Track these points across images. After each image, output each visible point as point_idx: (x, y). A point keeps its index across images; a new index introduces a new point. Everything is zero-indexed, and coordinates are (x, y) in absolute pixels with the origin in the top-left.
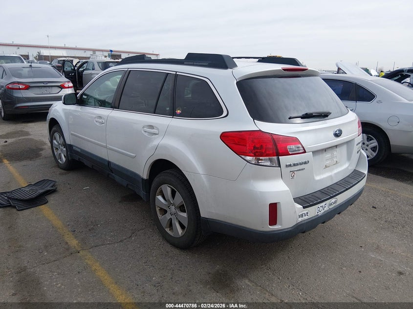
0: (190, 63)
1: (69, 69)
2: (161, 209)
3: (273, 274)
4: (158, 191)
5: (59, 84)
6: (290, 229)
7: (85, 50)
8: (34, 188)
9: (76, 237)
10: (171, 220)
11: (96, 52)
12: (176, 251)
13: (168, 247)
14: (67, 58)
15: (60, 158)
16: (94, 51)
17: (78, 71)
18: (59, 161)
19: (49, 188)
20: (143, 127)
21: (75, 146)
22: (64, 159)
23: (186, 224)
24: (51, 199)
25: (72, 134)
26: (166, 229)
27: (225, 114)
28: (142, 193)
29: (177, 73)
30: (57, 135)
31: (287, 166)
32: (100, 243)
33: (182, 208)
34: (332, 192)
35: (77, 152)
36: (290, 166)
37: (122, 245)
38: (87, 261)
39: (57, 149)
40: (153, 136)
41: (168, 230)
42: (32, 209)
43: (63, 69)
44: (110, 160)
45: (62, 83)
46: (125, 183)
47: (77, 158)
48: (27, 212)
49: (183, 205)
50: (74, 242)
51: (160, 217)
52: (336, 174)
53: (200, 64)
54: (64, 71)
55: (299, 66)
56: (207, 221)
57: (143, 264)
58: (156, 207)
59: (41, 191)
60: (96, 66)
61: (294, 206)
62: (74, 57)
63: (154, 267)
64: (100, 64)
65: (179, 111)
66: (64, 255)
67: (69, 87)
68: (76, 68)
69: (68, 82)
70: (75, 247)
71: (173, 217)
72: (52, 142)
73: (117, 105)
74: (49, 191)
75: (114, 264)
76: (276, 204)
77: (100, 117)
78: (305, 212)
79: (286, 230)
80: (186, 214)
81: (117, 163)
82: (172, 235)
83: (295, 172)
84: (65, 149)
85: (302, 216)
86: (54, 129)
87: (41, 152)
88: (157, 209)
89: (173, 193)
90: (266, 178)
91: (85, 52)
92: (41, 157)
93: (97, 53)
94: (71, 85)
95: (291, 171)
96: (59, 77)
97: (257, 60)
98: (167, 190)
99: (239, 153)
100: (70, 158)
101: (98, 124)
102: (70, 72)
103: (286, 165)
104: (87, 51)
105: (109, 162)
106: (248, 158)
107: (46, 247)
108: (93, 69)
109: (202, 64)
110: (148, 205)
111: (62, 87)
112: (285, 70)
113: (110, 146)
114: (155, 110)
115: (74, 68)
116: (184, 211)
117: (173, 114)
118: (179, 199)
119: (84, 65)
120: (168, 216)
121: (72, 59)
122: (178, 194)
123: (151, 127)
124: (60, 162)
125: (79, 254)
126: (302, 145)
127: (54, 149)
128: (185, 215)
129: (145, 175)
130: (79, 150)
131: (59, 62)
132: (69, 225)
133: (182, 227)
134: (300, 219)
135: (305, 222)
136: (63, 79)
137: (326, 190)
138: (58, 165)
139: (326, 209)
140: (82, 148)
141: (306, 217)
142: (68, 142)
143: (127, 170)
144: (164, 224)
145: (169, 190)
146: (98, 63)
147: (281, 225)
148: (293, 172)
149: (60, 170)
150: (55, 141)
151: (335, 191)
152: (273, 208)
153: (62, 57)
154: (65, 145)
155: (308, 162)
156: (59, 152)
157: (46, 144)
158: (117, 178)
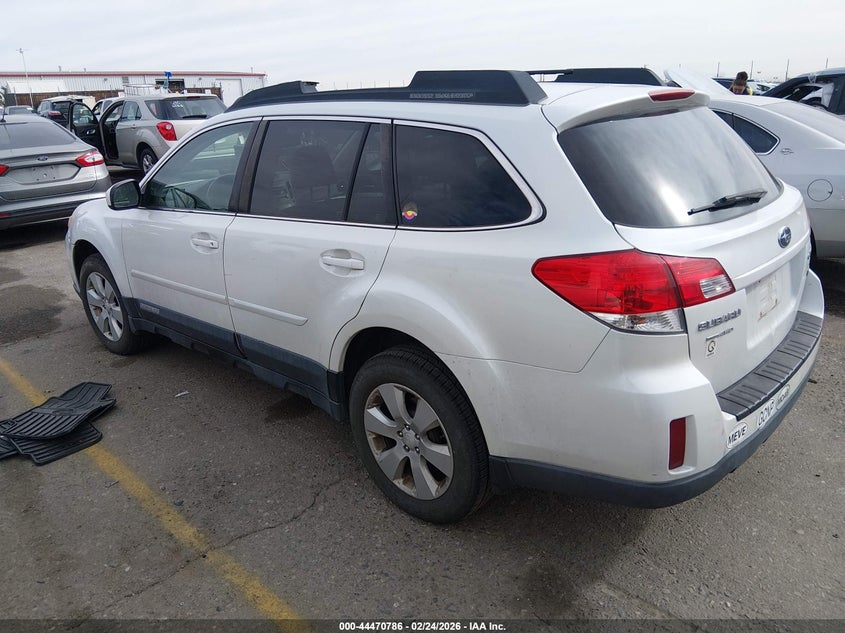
0: (425, 96)
1: (84, 120)
2: (379, 438)
3: (655, 563)
4: (371, 397)
5: (73, 158)
6: (712, 471)
7: (105, 75)
8: (64, 405)
9: (188, 519)
10: (407, 461)
11: (130, 78)
12: (427, 531)
13: (406, 522)
14: (70, 96)
15: (109, 328)
16: (125, 76)
17: (103, 124)
18: (106, 334)
19: (97, 404)
20: (322, 255)
21: (144, 302)
22: (118, 331)
23: (448, 471)
24: (108, 427)
25: (133, 275)
26: (395, 482)
27: (535, 214)
28: (329, 404)
29: (395, 122)
30: (96, 279)
31: (700, 328)
32: (249, 529)
33: (435, 435)
34: (780, 373)
35: (150, 316)
36: (707, 326)
37: (300, 527)
38: (228, 577)
39: (98, 309)
40: (351, 275)
41: (399, 483)
42: (70, 457)
43: (72, 121)
44: (239, 331)
45: (79, 155)
46: (279, 380)
47: (151, 327)
48: (59, 467)
49: (439, 427)
50: (186, 532)
51: (379, 455)
52: (777, 329)
53: (452, 96)
54: (73, 127)
55: (660, 85)
56: (505, 465)
57: (363, 572)
58: (367, 433)
59: (83, 412)
60: (144, 111)
61: (721, 419)
62: (83, 93)
63: (387, 575)
64: (153, 106)
65: (410, 213)
66: (171, 567)
67: (94, 163)
68: (99, 118)
69: (92, 151)
70: (191, 543)
71: (411, 455)
72: (84, 295)
73: (243, 204)
74: (100, 410)
75: (294, 577)
76: (683, 420)
77: (205, 235)
78: (739, 428)
79: (704, 474)
80: (446, 447)
81: (260, 338)
82: (413, 494)
83: (716, 339)
84: (118, 309)
85: (733, 438)
86: (87, 264)
87: (57, 316)
88: (370, 438)
89: (411, 404)
90: (657, 361)
91: (105, 80)
92: (61, 329)
93: (132, 81)
94: (99, 157)
95: (707, 340)
96: (71, 143)
97: (555, 76)
98: (394, 395)
99: (587, 306)
100: (134, 330)
101: (200, 250)
102: (88, 128)
103: (700, 326)
104: (109, 79)
105: (236, 337)
106: (611, 318)
107: (124, 551)
108: (138, 118)
109: (457, 96)
110: (347, 430)
111: (80, 164)
112: (655, 98)
113: (236, 301)
114: (347, 213)
115: (95, 118)
116: (443, 442)
117: (396, 220)
118: (426, 415)
119: (115, 111)
120: (399, 453)
121: (79, 97)
122: (423, 406)
123: (343, 253)
124: (109, 337)
125: (207, 561)
126: (727, 275)
127: (92, 308)
128: (444, 450)
129: (334, 364)
130: (157, 312)
131: (53, 106)
132: (164, 489)
133: (438, 476)
134: (731, 446)
135: (739, 449)
136: (80, 147)
137: (764, 367)
138: (105, 345)
139: (773, 412)
140: (162, 304)
141: (740, 440)
142: (126, 293)
143: (286, 353)
144: (391, 470)
145: (399, 396)
146: (148, 103)
147: (694, 464)
148: (712, 340)
149: (112, 356)
150: (91, 292)
151: (785, 369)
152: (679, 429)
153: (57, 94)
154: (118, 299)
155: (739, 311)
156: (105, 314)
157: (64, 296)
158: (259, 370)
